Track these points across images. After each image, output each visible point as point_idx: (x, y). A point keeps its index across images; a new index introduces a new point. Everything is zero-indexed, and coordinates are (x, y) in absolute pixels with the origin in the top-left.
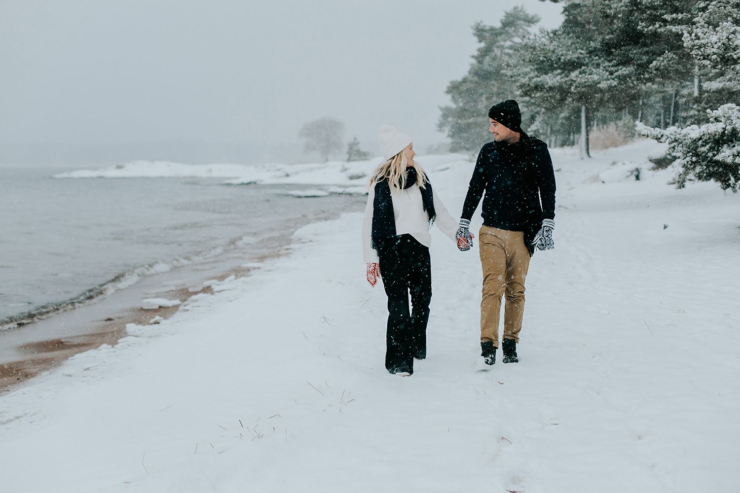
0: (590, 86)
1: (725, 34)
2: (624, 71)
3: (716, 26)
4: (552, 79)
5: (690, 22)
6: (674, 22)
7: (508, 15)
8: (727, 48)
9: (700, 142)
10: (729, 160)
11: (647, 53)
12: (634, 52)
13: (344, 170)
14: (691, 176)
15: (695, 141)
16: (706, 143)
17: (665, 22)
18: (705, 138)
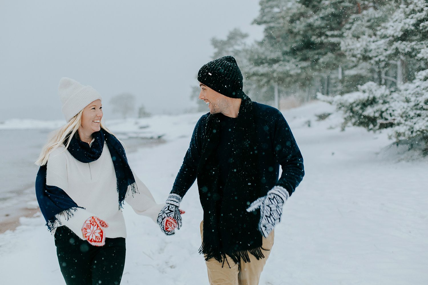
0: (285, 73)
1: (364, 43)
2: (304, 64)
3: (358, 37)
4: (263, 69)
5: (341, 36)
6: (333, 36)
7: (231, 33)
8: (366, 51)
9: (354, 105)
10: (372, 115)
11: (318, 54)
12: (310, 53)
13: (136, 123)
14: (350, 124)
15: (351, 104)
16: (358, 105)
17: (327, 36)
18: (357, 102)
